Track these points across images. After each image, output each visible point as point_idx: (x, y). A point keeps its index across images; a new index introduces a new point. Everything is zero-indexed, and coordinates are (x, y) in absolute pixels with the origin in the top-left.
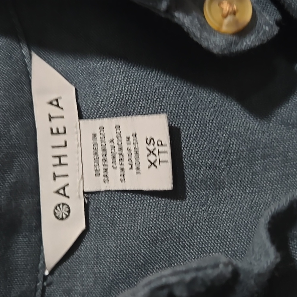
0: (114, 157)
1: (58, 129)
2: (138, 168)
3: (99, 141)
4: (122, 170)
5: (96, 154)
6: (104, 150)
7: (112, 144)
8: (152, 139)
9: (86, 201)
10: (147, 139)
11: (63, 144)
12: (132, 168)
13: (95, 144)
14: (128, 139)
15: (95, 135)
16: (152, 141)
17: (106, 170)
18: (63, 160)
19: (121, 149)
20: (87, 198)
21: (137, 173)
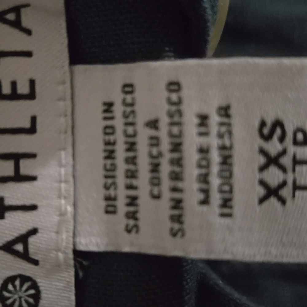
0: (155, 168)
1: (14, 85)
2: (226, 203)
3: (119, 123)
4: (177, 204)
5: (110, 155)
6: (131, 147)
7: (153, 133)
8: (278, 124)
9: (81, 274)
10: (263, 124)
11: (27, 125)
12: (205, 202)
13: (109, 130)
14: (203, 119)
15: (109, 107)
16: (278, 131)
17: (133, 201)
18: (26, 167)
19: (177, 147)
20: (82, 267)
21: (223, 215)
